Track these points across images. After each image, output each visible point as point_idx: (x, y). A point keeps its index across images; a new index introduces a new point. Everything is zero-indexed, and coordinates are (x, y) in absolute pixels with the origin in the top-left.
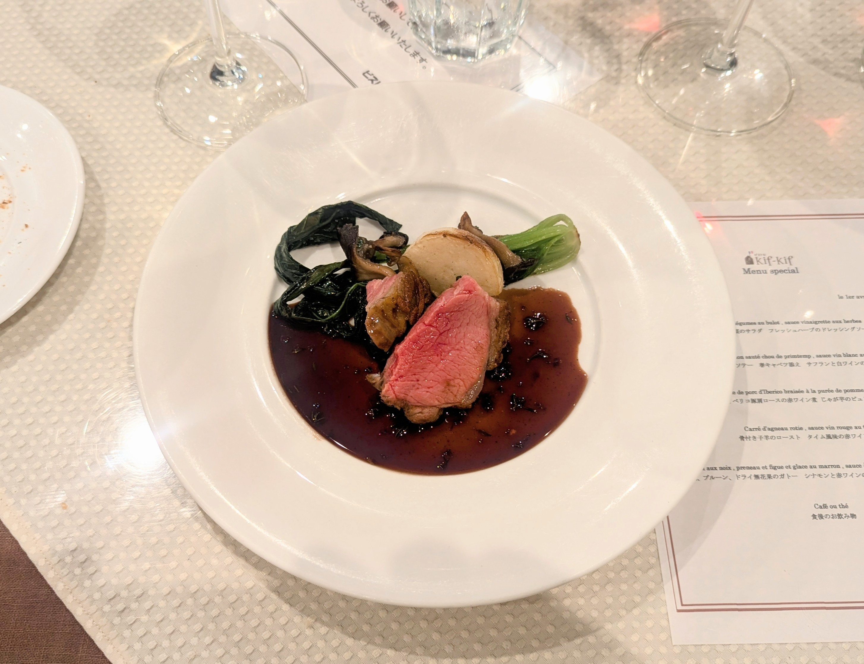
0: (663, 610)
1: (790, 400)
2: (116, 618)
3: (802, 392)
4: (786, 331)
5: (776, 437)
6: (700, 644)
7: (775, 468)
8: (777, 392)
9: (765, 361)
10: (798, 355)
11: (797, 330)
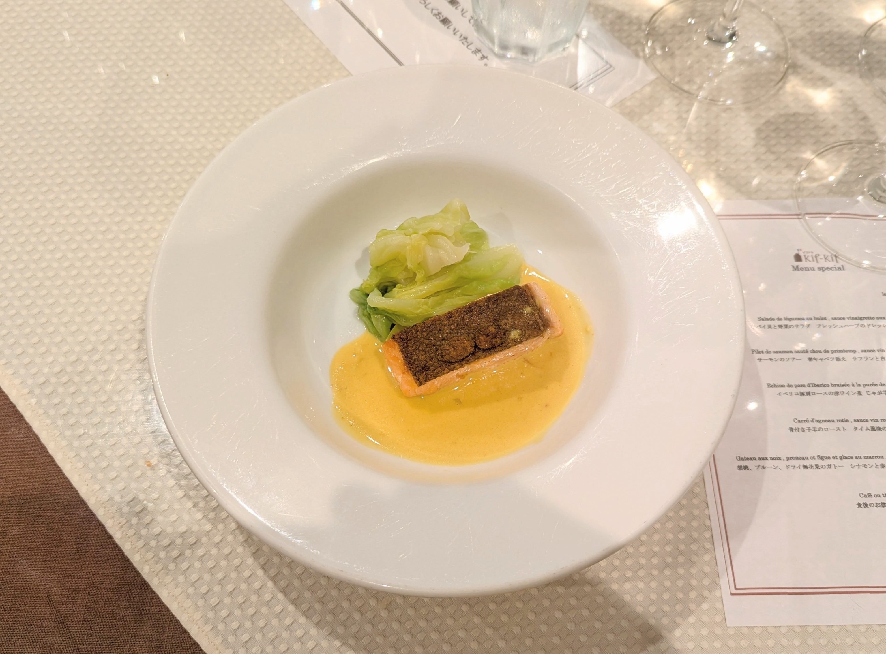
0: (718, 594)
1: (837, 393)
2: (201, 600)
3: (848, 385)
4: (833, 327)
5: (824, 429)
6: (752, 626)
7: (822, 458)
8: (824, 386)
9: (813, 355)
10: (844, 350)
11: (843, 326)
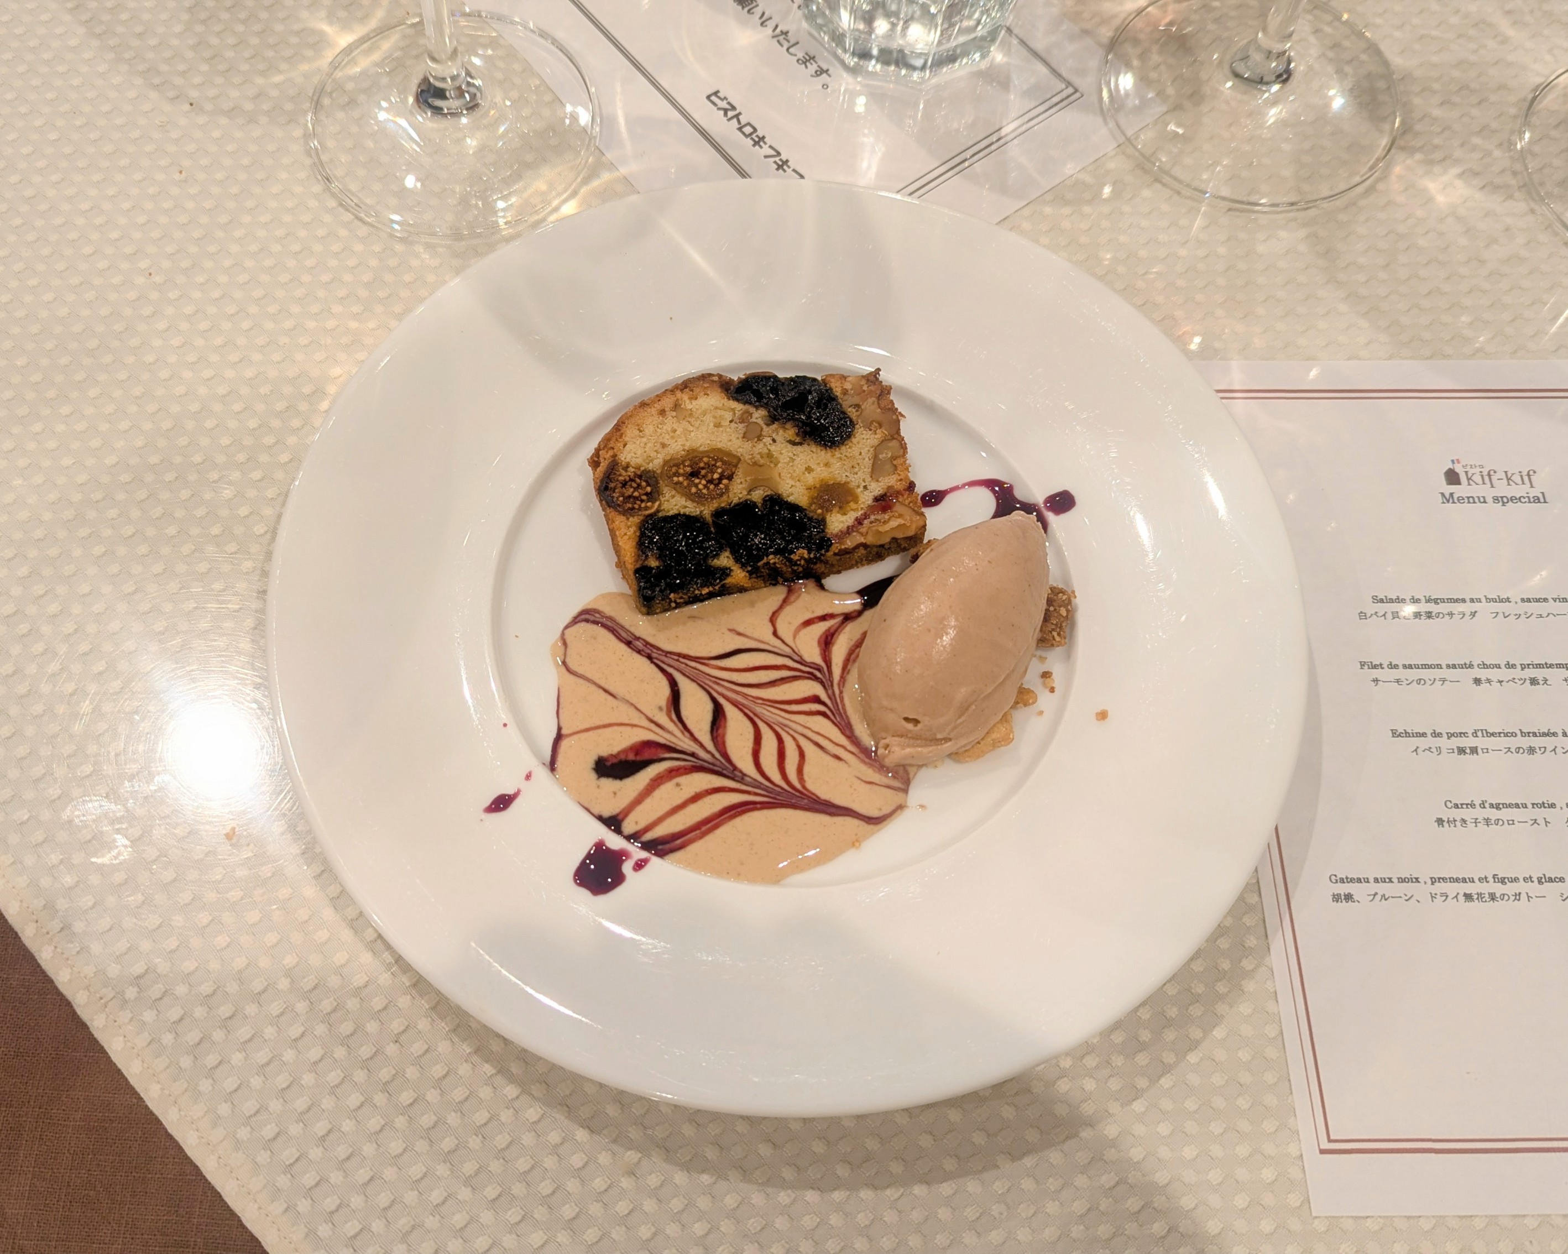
0: (1293, 1149)
1: (1532, 750)
2: (263, 1152)
3: (1554, 734)
4: (1523, 616)
5: (1506, 822)
6: (1363, 1214)
7: (1503, 881)
8: (1506, 735)
9: (1483, 674)
10: (1546, 664)
11: (1545, 614)
